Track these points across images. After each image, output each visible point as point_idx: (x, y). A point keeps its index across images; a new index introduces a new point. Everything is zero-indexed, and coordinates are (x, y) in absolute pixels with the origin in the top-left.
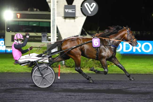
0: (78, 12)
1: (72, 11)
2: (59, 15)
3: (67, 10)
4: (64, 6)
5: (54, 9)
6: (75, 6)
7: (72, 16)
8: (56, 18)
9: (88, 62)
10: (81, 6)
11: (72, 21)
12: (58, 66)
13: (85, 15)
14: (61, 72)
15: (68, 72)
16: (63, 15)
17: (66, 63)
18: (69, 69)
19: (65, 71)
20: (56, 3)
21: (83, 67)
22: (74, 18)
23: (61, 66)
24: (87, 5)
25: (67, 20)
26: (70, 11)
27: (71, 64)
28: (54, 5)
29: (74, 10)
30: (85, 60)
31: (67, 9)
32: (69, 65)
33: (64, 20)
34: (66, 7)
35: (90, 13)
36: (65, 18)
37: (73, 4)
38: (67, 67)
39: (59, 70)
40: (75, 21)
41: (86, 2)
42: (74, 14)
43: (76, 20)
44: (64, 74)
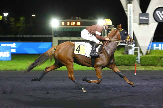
0: (151, 19)
1: (146, 18)
2: (134, 21)
3: (141, 18)
4: (138, 14)
5: (130, 17)
6: (148, 14)
7: (146, 23)
8: (132, 24)
9: (160, 61)
10: (154, 14)
11: (146, 26)
12: (134, 65)
13: (157, 21)
14: (137, 69)
15: (143, 70)
16: (138, 22)
17: (141, 62)
18: (143, 67)
19: (141, 69)
20: (132, 12)
21: (156, 65)
22: (147, 24)
23: (137, 65)
24: (158, 13)
25: (142, 26)
26: (144, 18)
27: (145, 63)
28: (130, 13)
29: (147, 17)
30: (158, 60)
31: (141, 16)
32: (143, 64)
33: (139, 25)
34: (140, 15)
35: (161, 19)
36: (140, 24)
37: (147, 12)
38: (142, 65)
39: (135, 68)
40: (148, 27)
41: (157, 10)
42: (148, 20)
43: (149, 25)
44: (140, 71)
